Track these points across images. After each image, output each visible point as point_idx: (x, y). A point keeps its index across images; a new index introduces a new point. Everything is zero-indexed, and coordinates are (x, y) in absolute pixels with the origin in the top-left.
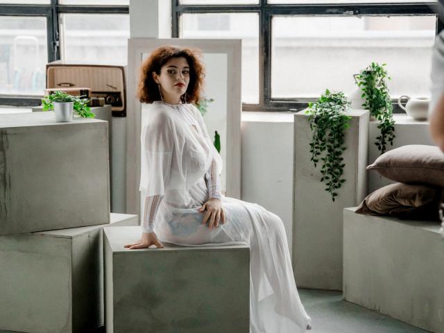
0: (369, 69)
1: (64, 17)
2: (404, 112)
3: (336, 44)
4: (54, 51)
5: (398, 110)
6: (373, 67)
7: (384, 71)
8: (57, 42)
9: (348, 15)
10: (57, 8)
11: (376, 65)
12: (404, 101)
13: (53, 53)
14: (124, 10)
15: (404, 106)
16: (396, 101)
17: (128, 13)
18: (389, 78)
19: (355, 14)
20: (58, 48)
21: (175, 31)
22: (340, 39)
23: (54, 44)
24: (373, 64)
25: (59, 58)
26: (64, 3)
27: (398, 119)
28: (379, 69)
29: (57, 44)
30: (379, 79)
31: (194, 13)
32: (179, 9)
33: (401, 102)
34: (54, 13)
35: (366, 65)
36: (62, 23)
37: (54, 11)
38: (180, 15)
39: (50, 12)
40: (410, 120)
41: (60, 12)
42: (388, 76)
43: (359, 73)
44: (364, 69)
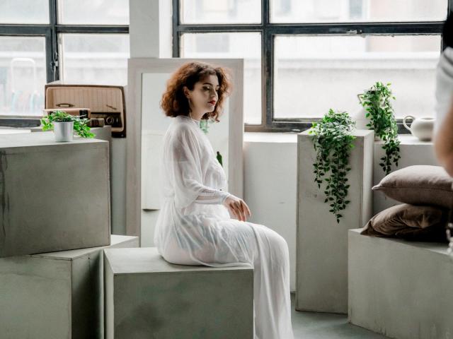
0: (373, 89)
1: (63, 37)
2: (409, 132)
3: (338, 65)
4: (53, 71)
5: (403, 130)
6: (378, 86)
7: (389, 91)
8: (56, 63)
9: (352, 34)
10: (56, 28)
11: (380, 85)
12: (409, 122)
13: (52, 74)
14: (124, 30)
15: (409, 126)
16: (401, 121)
17: (128, 33)
18: (394, 98)
19: (359, 33)
20: (57, 68)
21: (176, 51)
22: (342, 61)
23: (53, 64)
24: (378, 84)
25: (58, 78)
26: (64, 23)
27: (403, 140)
28: (384, 89)
29: (57, 65)
30: (384, 99)
31: (196, 32)
32: (180, 29)
33: (406, 122)
34: (53, 33)
35: (370, 85)
36: (61, 43)
37: (53, 31)
38: (181, 35)
39: (49, 32)
40: (415, 141)
41: (59, 32)
42: (392, 95)
43: (363, 92)
44: (368, 88)
